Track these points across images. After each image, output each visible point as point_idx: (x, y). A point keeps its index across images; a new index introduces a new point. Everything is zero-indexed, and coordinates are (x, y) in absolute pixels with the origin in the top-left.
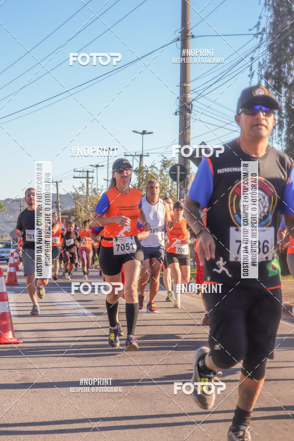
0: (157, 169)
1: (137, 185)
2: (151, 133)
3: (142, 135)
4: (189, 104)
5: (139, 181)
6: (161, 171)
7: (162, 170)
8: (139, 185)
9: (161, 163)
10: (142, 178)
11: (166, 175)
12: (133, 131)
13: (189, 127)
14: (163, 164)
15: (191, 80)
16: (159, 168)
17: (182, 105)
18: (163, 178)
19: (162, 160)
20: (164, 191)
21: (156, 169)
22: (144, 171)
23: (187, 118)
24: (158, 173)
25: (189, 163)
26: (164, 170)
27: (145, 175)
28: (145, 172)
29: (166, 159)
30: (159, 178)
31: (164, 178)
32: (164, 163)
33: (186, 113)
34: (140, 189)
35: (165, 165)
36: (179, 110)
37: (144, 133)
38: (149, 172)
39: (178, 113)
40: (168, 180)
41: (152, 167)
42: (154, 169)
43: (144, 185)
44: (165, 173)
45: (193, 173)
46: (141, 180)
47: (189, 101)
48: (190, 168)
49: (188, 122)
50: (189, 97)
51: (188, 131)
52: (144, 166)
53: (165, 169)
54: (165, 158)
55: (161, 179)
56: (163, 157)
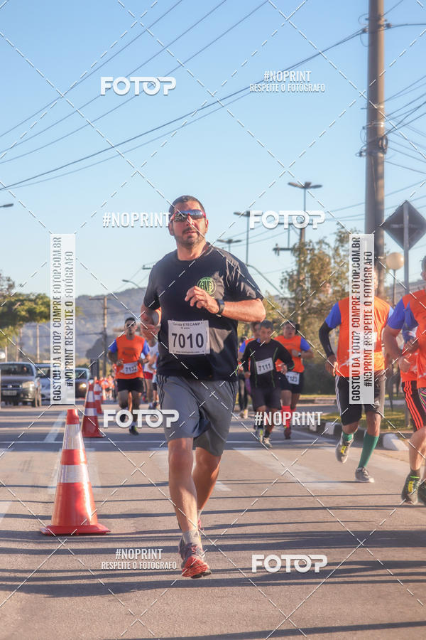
0: (329, 247)
1: (295, 273)
2: (319, 186)
3: (303, 190)
4: (382, 139)
5: (300, 266)
6: (336, 250)
7: (338, 248)
8: (299, 273)
9: (335, 237)
10: (305, 261)
11: (344, 256)
12: (290, 184)
13: (382, 177)
14: (338, 238)
15: (385, 99)
16: (333, 244)
17: (370, 140)
18: (338, 260)
19: (337, 231)
20: (340, 283)
21: (327, 246)
22: (308, 249)
23: (380, 161)
24: (331, 253)
25: (383, 236)
26: (340, 247)
27: (309, 256)
28: (309, 252)
29: (343, 230)
30: (332, 261)
31: (341, 261)
32: (340, 236)
33: (376, 153)
34: (301, 279)
35: (342, 239)
36: (365, 148)
37: (307, 186)
38: (316, 252)
39: (364, 154)
40: (348, 264)
41: (321, 242)
42: (324, 246)
43: (307, 272)
44: (342, 253)
45: (388, 252)
46: (303, 265)
47: (382, 133)
48: (384, 244)
49: (380, 168)
50: (382, 126)
51: (380, 182)
52: (307, 240)
53: (342, 246)
54: (343, 227)
55: (335, 262)
56: (339, 227)
